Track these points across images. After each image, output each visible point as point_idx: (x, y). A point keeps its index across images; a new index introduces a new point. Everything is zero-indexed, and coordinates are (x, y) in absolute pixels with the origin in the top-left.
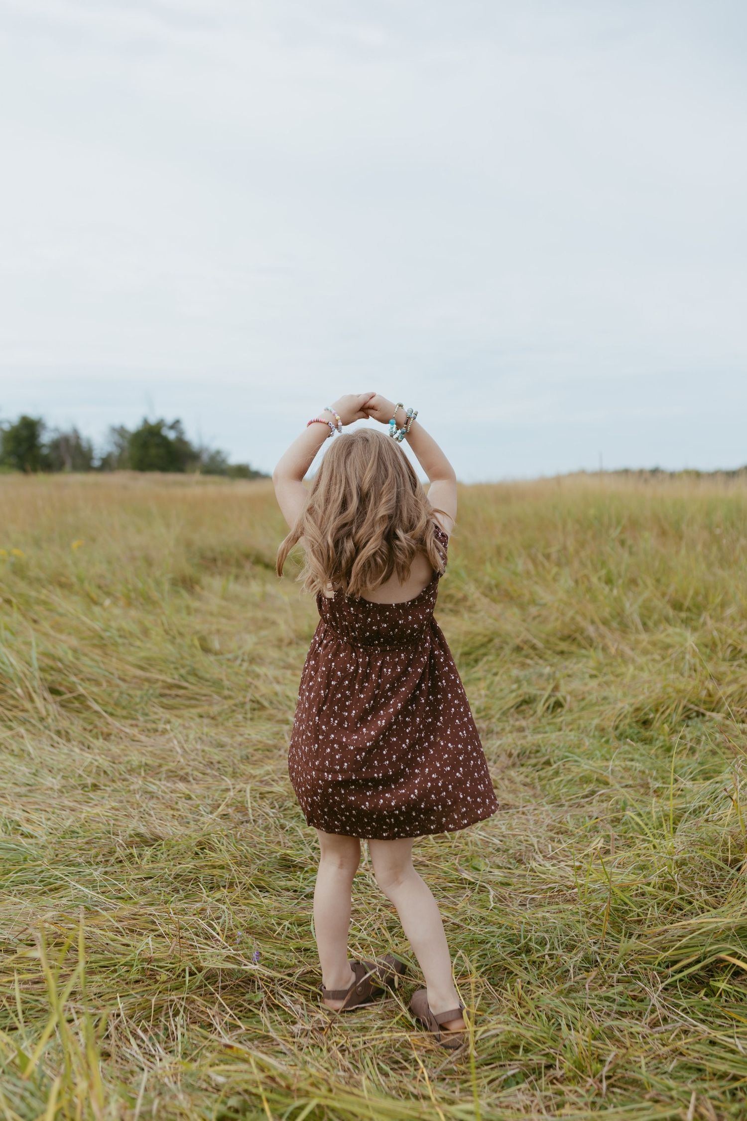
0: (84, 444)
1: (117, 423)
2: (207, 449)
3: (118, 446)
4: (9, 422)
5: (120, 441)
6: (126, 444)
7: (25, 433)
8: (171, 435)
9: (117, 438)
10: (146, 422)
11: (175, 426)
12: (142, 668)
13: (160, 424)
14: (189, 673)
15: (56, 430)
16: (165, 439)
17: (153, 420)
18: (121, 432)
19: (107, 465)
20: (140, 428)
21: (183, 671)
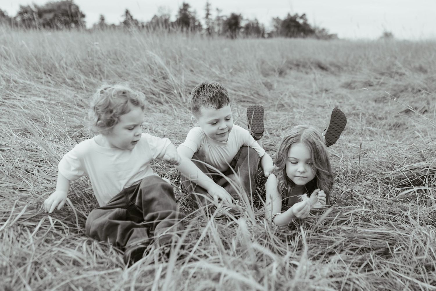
0: (260, 25)
1: (275, 17)
2: (318, 28)
3: (276, 27)
4: (226, 16)
5: (276, 24)
6: (279, 26)
7: (233, 21)
8: (301, 21)
9: (275, 23)
10: (289, 15)
11: (303, 17)
12: (235, 91)
13: (296, 16)
14: (255, 93)
15: (247, 20)
16: (298, 23)
17: (292, 14)
18: (277, 20)
19: (270, 35)
20: (286, 18)
21: (253, 92)
